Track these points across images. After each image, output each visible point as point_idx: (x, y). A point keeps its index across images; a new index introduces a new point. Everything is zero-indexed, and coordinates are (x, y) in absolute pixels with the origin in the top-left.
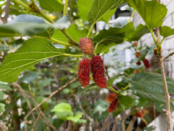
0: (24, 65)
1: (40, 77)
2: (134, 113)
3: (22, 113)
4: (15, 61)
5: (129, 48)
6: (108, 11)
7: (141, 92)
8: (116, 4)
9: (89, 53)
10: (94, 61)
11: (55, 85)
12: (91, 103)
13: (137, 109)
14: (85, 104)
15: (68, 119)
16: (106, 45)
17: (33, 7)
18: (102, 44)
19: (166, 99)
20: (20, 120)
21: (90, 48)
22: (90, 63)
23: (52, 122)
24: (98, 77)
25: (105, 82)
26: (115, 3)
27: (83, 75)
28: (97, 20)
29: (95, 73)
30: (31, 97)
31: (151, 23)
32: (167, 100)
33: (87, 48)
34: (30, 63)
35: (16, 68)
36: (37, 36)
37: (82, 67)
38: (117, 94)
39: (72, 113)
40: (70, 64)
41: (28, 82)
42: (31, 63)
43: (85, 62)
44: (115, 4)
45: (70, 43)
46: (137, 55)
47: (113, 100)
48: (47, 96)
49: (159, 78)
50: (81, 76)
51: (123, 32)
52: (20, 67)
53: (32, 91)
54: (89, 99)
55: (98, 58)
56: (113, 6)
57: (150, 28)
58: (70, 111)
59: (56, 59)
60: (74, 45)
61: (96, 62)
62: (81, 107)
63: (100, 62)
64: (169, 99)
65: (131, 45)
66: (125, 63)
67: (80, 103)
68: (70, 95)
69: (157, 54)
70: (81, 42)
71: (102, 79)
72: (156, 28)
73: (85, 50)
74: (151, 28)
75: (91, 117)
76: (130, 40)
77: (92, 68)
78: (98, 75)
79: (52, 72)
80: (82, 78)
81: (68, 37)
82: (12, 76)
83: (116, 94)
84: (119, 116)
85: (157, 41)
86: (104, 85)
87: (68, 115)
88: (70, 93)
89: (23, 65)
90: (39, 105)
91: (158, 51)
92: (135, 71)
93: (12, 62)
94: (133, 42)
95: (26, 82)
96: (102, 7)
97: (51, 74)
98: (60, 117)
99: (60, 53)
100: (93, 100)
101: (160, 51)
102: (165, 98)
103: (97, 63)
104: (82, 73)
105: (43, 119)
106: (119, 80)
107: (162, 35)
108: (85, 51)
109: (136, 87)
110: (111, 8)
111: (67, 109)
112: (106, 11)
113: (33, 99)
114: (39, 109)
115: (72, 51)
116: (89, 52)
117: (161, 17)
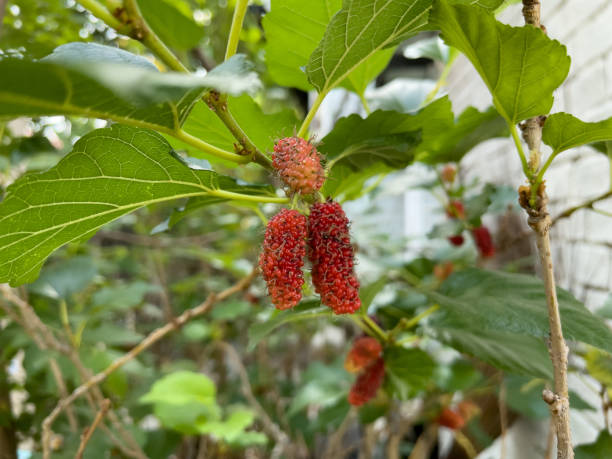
0: (71, 223)
1: (98, 279)
2: (433, 414)
3: (24, 409)
4: (42, 206)
5: (427, 187)
6: (374, 52)
7: (468, 338)
8: (403, 32)
9: (307, 189)
10: (320, 222)
11: (151, 310)
12: (281, 376)
13: (443, 400)
14: (263, 379)
15: (204, 429)
16: (355, 169)
17: (125, 16)
18: (342, 167)
19: (555, 358)
20: (19, 434)
21: (313, 172)
22: (305, 227)
23: (143, 441)
24: (332, 277)
25: (355, 296)
26: (399, 28)
27: (280, 268)
28: (336, 79)
29: (320, 262)
30: (66, 348)
31: (515, 101)
32: (560, 360)
33: (302, 172)
34: (92, 216)
35: (41, 232)
36: (132, 120)
37: (279, 239)
38: (383, 342)
39: (216, 411)
40: (212, 236)
41: (59, 293)
42: (96, 215)
43: (287, 222)
44: (401, 30)
45: (240, 153)
46: (454, 210)
47: (370, 362)
48: (125, 349)
49: (528, 291)
50: (273, 270)
51: (414, 128)
52: (54, 227)
53: (71, 325)
54: (275, 364)
55: (332, 211)
56: (392, 36)
57: (511, 117)
58: (209, 402)
59: (182, 209)
60: (253, 160)
61: (324, 225)
62: (246, 390)
63: (338, 224)
64: (565, 357)
65: (432, 176)
66: (405, 240)
67: (245, 376)
68: (209, 348)
69: (529, 206)
70: (281, 151)
71: (346, 285)
72: (529, 121)
73: (296, 177)
74: (515, 117)
75: (282, 428)
76: (432, 161)
77: (312, 245)
78: (331, 268)
79: (144, 261)
80: (276, 276)
81: (235, 133)
82: (21, 261)
83: (378, 343)
84: (380, 424)
85: (531, 164)
86: (351, 305)
87: (203, 418)
88: (207, 340)
89: (67, 224)
90: (100, 377)
91: (533, 197)
92: (439, 270)
93: (31, 207)
94: (441, 167)
95: (51, 292)
96: (358, 37)
97: (139, 268)
98: (171, 425)
99: (203, 187)
100: (288, 365)
101: (541, 196)
102: (551, 355)
103: (327, 229)
104: (279, 258)
105: (107, 429)
106: (385, 297)
107: (547, 143)
108: (297, 181)
109: (449, 320)
110: (384, 44)
111: (200, 392)
112: (368, 54)
113: (75, 357)
114: (97, 392)
115: (241, 183)
116: (308, 185)
117: (547, 82)
